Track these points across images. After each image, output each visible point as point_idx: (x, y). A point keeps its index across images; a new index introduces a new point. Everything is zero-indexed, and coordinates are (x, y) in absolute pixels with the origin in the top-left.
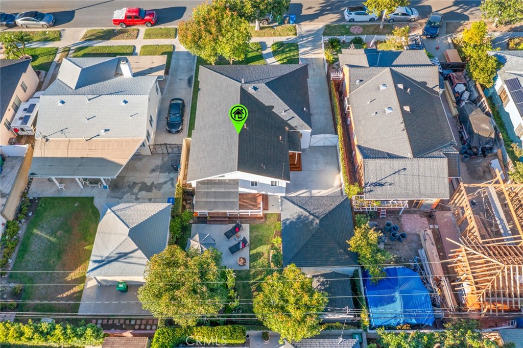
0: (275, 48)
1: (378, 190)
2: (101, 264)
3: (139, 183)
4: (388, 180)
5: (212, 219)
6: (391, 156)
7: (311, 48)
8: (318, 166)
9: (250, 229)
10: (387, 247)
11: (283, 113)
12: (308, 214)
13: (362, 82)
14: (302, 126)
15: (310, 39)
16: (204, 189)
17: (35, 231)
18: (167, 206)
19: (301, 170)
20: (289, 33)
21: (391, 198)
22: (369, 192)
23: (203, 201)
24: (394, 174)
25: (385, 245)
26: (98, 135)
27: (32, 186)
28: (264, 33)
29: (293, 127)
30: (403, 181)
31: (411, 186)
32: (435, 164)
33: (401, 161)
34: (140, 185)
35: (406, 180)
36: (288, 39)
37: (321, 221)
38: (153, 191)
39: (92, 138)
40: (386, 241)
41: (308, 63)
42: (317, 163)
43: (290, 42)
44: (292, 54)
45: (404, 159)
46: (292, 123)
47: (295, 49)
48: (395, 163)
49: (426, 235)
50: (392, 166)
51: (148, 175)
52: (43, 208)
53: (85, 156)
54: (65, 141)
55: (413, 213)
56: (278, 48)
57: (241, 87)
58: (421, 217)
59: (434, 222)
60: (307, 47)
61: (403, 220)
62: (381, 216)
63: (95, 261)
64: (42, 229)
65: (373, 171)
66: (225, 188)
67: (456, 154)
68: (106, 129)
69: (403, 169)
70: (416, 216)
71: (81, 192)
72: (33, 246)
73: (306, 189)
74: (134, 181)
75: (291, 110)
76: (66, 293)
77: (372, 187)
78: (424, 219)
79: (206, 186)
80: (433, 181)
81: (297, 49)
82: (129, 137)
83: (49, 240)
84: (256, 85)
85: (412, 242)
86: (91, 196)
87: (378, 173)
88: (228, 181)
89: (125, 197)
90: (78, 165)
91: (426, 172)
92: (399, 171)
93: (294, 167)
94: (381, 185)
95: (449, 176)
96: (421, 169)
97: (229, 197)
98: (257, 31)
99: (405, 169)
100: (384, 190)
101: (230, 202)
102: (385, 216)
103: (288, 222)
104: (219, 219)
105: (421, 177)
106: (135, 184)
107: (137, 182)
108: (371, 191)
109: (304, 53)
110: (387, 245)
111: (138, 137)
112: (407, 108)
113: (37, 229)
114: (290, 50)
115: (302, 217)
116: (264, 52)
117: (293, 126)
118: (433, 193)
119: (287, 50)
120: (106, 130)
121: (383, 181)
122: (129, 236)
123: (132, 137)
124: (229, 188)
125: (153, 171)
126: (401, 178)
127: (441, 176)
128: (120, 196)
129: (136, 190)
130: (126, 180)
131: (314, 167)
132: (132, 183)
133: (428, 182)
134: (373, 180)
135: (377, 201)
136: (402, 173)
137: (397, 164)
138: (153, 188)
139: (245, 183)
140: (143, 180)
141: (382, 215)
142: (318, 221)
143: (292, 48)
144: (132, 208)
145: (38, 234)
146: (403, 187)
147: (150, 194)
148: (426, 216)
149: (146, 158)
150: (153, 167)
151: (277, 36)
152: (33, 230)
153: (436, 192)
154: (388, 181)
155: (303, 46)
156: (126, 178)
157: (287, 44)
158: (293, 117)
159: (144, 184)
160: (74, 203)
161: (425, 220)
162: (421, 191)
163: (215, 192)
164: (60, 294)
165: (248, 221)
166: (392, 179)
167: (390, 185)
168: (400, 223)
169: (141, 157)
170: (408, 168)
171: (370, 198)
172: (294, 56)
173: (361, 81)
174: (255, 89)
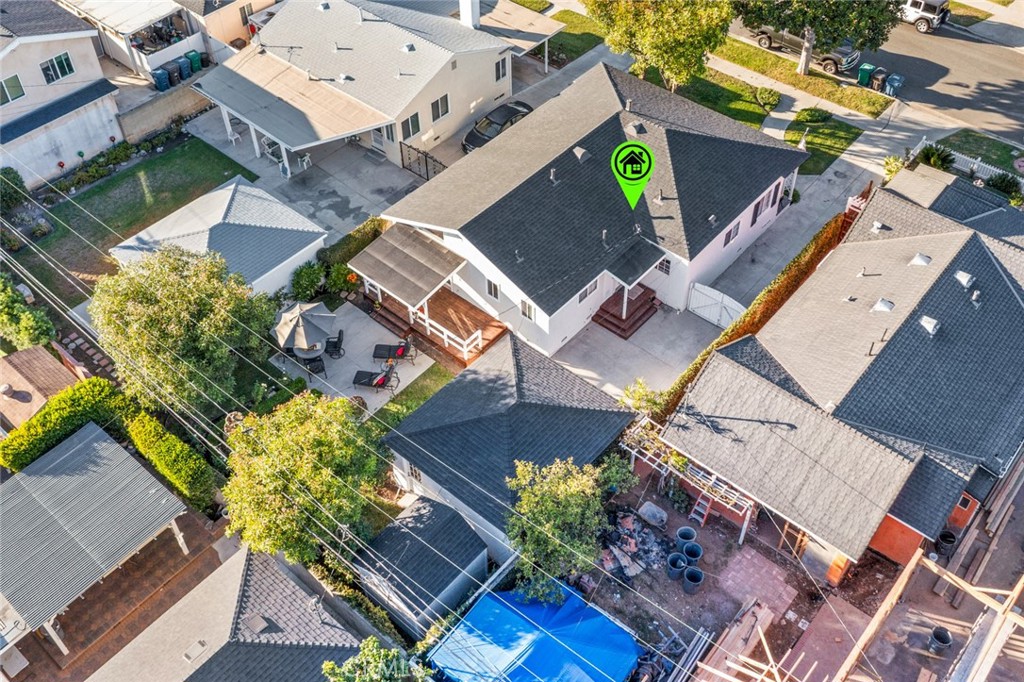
0: (805, 116)
1: (702, 435)
2: (142, 246)
3: (339, 196)
4: (739, 428)
5: (383, 313)
6: (786, 384)
7: (884, 151)
8: (669, 352)
9: (428, 369)
10: (646, 578)
11: (658, 201)
12: (514, 383)
13: (887, 232)
14: (675, 244)
15: (900, 136)
16: (396, 240)
17: (142, 175)
18: (316, 230)
19: (626, 339)
20: (864, 106)
21: (716, 470)
22: (680, 426)
23: (374, 258)
24: (762, 423)
25: (646, 571)
26: (333, 80)
27: (202, 118)
28: (809, 84)
29: (655, 236)
30: (770, 451)
31: (782, 474)
32: (876, 459)
33: (797, 405)
34: (339, 200)
35: (779, 452)
36: (850, 115)
37: (520, 406)
38: (346, 219)
39: (320, 80)
40: (655, 567)
41: (848, 173)
42: (671, 345)
43: (848, 122)
44: (829, 143)
45: (806, 403)
46: (660, 227)
47: (846, 139)
48: (779, 399)
49: (750, 612)
50: (767, 402)
51: (366, 192)
52: (183, 151)
53: (285, 99)
54: (283, 65)
55: (776, 562)
56: (811, 121)
57: (618, 114)
58: (787, 582)
59: (809, 612)
60: (877, 146)
61: (739, 557)
62: (693, 515)
63: (139, 240)
64: (151, 176)
65: (718, 389)
66: (429, 260)
67: (959, 479)
68: (351, 76)
69: (788, 425)
70: (776, 570)
71: (251, 161)
72: (118, 191)
73: (600, 374)
74: (337, 189)
75: (677, 202)
76: (85, 275)
77: (692, 422)
78: (789, 588)
79: (405, 238)
80: (843, 494)
81: (850, 141)
82: (372, 106)
83: (143, 195)
84: (647, 124)
85: (712, 609)
86: (258, 174)
87: (726, 399)
88: (445, 252)
89: (299, 203)
90: (263, 105)
91: (840, 465)
92: (777, 423)
93: (616, 322)
94: (717, 429)
95: (892, 510)
96: (832, 450)
97: (420, 278)
98: (797, 75)
99: (793, 427)
100: (714, 443)
101: (416, 286)
102: (702, 521)
103: (470, 377)
104: (393, 320)
105: (818, 468)
106: (334, 193)
107: (339, 193)
108: (685, 428)
109: (857, 154)
110: (650, 575)
111: (385, 112)
112: (929, 324)
113: (146, 173)
114: (832, 135)
115: (501, 382)
116: (774, 114)
117: (658, 234)
118: (825, 521)
119: (827, 131)
120: (348, 78)
121: (724, 424)
122: (211, 230)
123: (377, 108)
124: (436, 264)
125: (380, 191)
126: (771, 441)
127: (871, 496)
128: (294, 198)
129: (324, 203)
130: (326, 181)
131: (658, 349)
132: (331, 190)
133: (827, 491)
134: (705, 408)
135: (679, 454)
136: (782, 431)
137: (783, 405)
138: (352, 215)
139: (471, 273)
140: (350, 196)
141: (696, 512)
142: (512, 401)
143: (842, 134)
144: (267, 203)
145: (140, 179)
146: (762, 464)
147: (339, 220)
148: (799, 587)
149: (389, 168)
150: (384, 185)
151: (833, 101)
152: (140, 171)
153: (833, 525)
154: (736, 431)
155: (870, 141)
156: (331, 178)
157: (839, 122)
158: (671, 218)
159: (346, 201)
160: (226, 170)
161: (790, 593)
162: (799, 500)
163: (407, 256)
164: (76, 271)
165: (439, 355)
166: (748, 432)
167: (735, 440)
168: (723, 559)
169: (383, 160)
170: (802, 429)
171: (671, 441)
172: (830, 147)
173: (884, 227)
174: (641, 130)
